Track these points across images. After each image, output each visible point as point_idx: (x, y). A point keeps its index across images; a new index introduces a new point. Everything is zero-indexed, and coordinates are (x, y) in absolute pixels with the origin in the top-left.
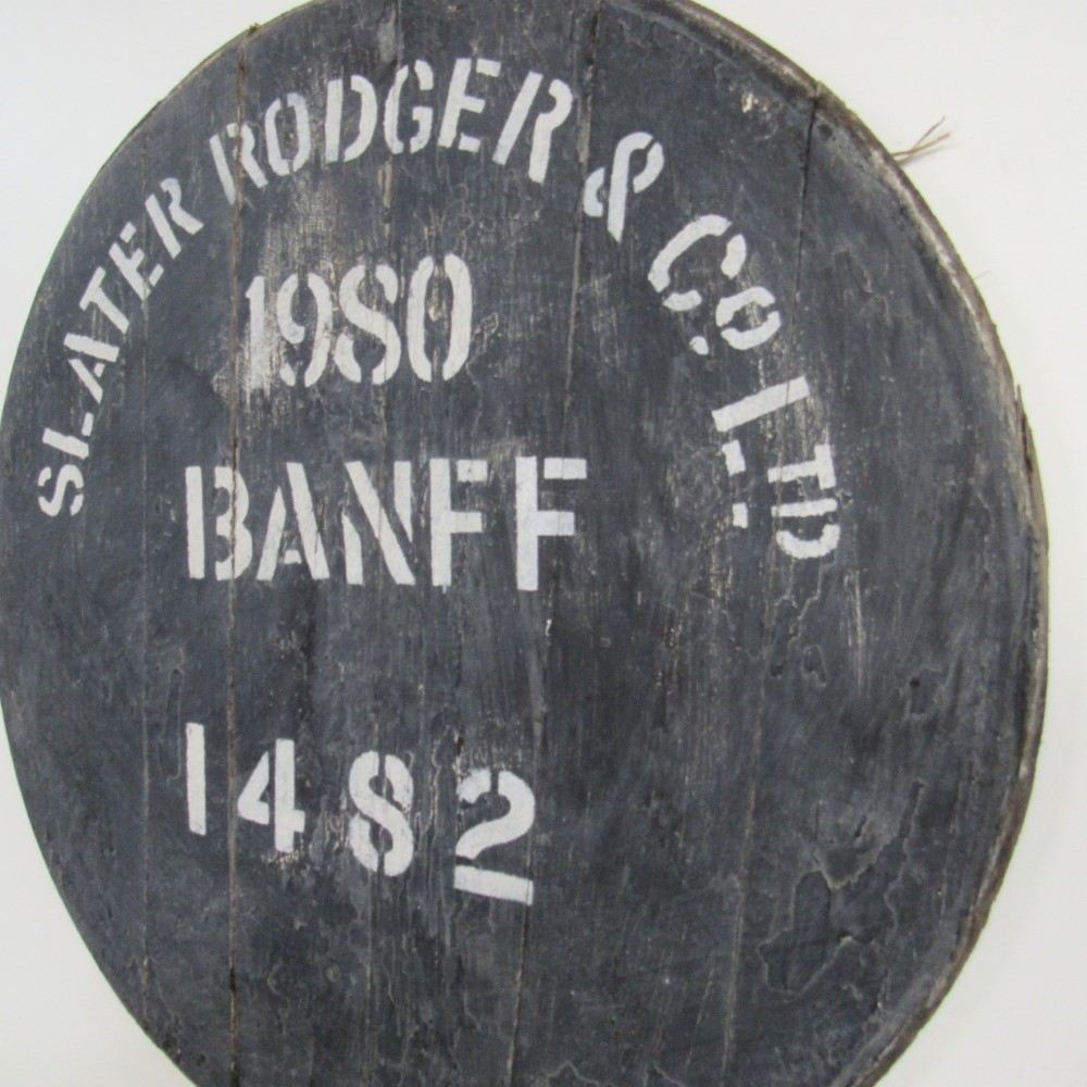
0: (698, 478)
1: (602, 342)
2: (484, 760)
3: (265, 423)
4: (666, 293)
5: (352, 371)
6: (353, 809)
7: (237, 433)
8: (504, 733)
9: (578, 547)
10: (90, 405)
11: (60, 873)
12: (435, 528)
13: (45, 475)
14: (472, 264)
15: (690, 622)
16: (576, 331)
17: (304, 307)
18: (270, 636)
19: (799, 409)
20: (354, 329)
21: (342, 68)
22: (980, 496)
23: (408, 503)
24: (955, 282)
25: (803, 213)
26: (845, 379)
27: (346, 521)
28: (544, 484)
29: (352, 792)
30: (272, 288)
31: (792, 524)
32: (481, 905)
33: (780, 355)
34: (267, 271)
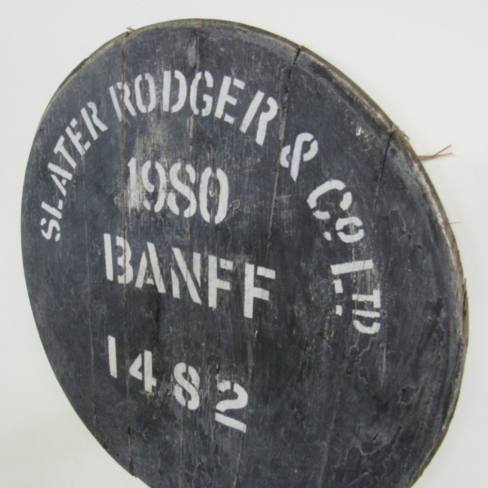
0: (323, 291)
1: (285, 224)
3: (137, 223)
4: (315, 209)
5: (175, 210)
6: (175, 382)
7: (125, 224)
8: (237, 370)
9: (270, 306)
10: (61, 196)
11: (60, 378)
12: (210, 284)
13: (43, 222)
14: (229, 175)
15: (315, 347)
16: (274, 216)
17: (153, 176)
18: (141, 310)
19: (368, 273)
20: (176, 191)
21: (170, 65)
22: (441, 325)
23: (199, 271)
24: (444, 231)
25: (379, 189)
26: (390, 265)
28: (257, 277)
29: (175, 376)
30: (139, 165)
31: (360, 319)
32: (225, 429)
33: (363, 249)
34: (137, 156)
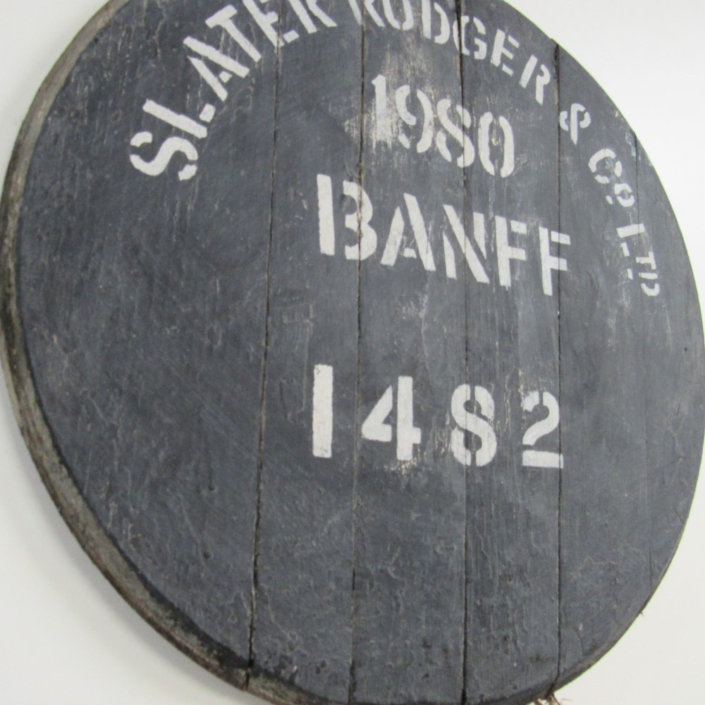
1: (572, 185)
2: (535, 386)
3: (387, 164)
4: (596, 173)
5: (447, 155)
6: (454, 424)
9: (569, 277)
10: (212, 98)
13: (142, 138)
14: (513, 126)
17: (413, 105)
19: (642, 236)
20: (446, 132)
23: (483, 237)
27: (445, 238)
28: (551, 243)
29: (453, 412)
30: (391, 88)
31: (645, 281)
32: (538, 475)
33: (635, 213)
34: (388, 75)
